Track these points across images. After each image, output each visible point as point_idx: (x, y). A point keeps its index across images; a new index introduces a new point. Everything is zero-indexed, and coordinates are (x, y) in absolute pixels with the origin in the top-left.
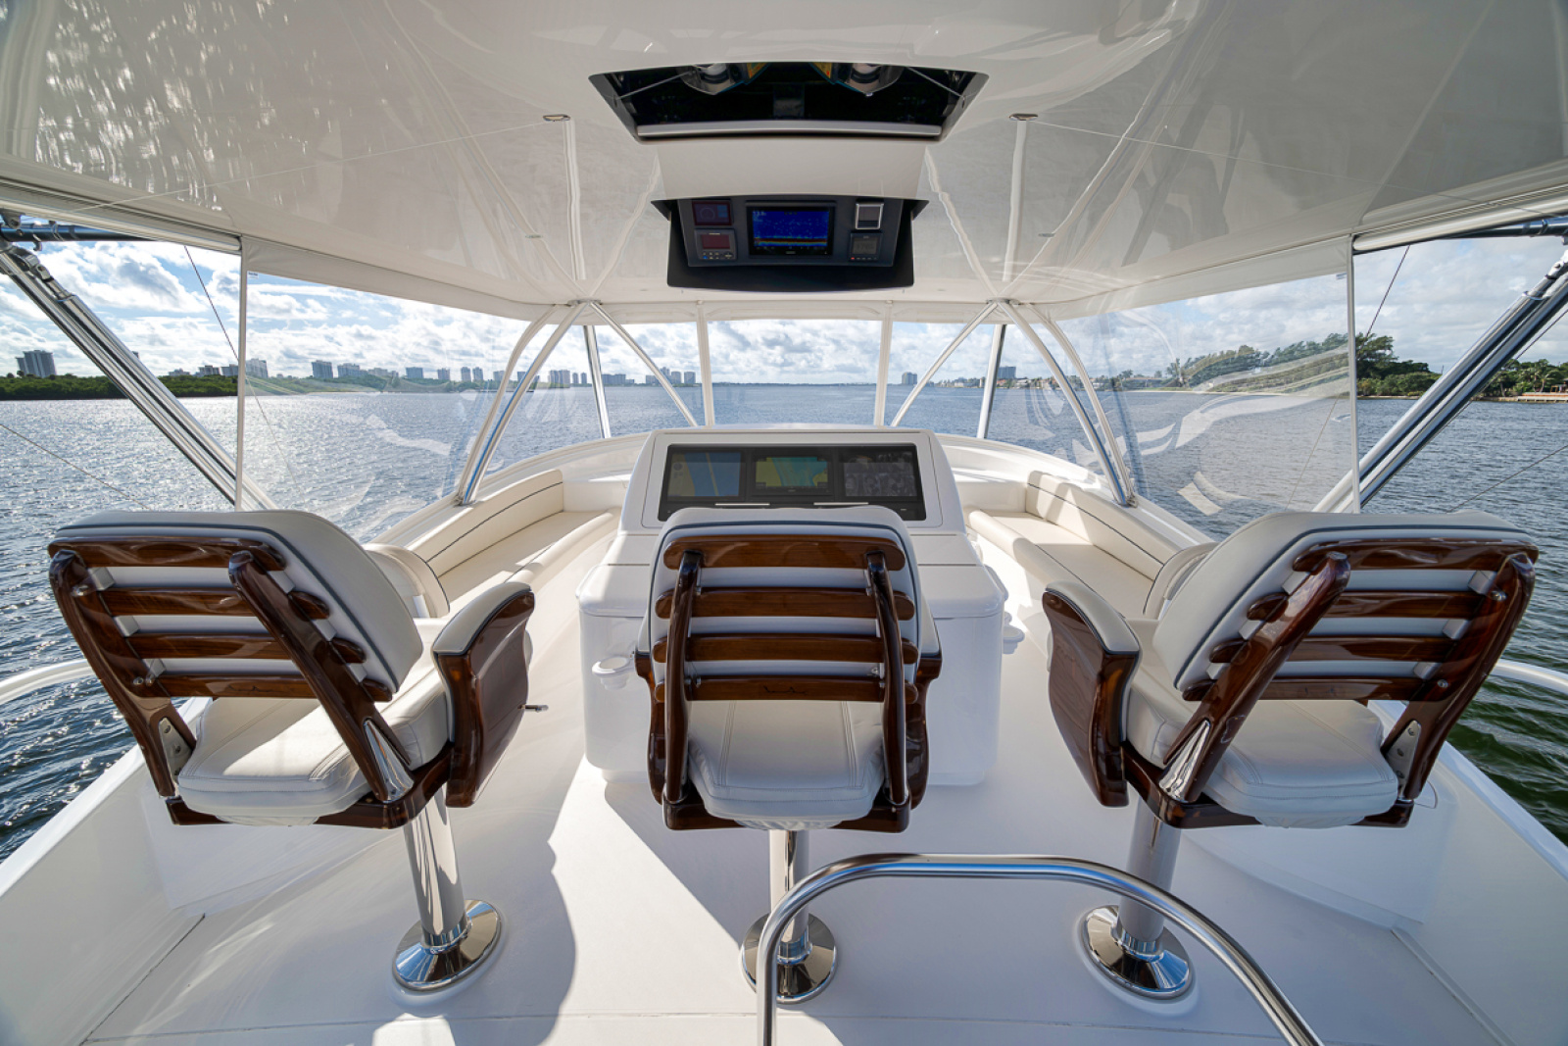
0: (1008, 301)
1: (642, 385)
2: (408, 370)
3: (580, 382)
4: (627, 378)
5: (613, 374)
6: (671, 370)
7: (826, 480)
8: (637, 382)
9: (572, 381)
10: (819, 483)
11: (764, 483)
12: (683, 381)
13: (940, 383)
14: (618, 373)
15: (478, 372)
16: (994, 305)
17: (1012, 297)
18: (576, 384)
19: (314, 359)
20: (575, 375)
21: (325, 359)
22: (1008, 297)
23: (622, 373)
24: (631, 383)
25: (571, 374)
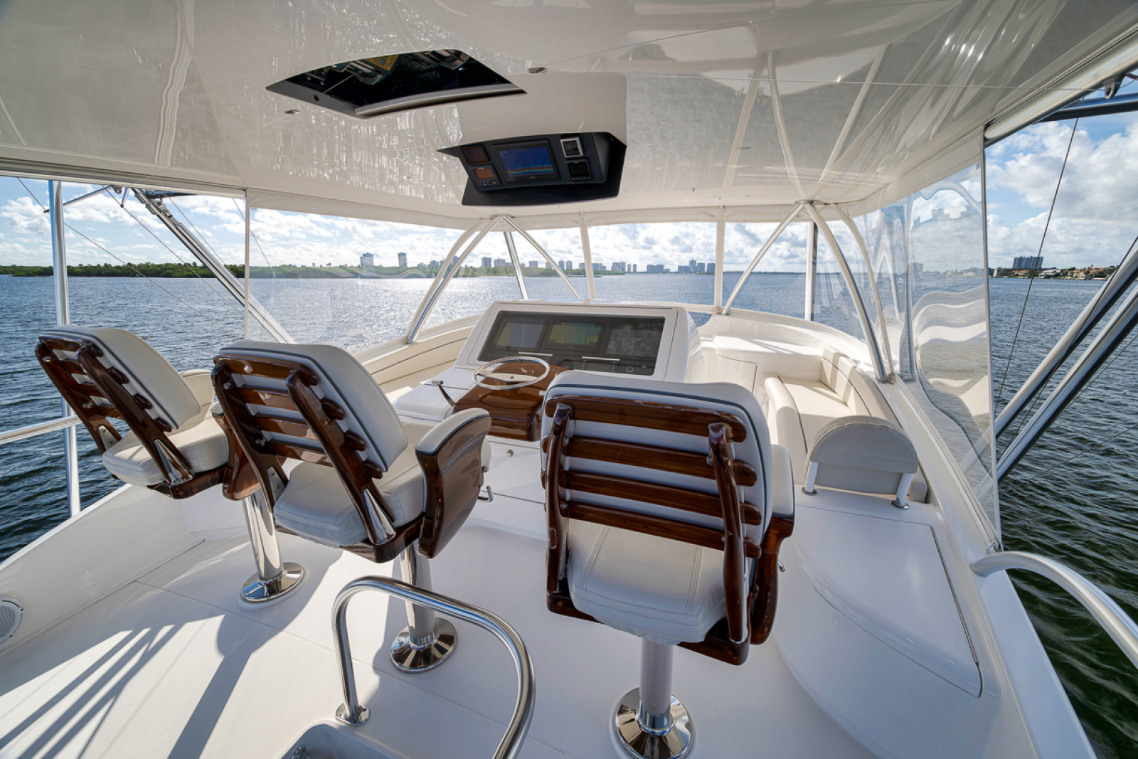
0: (811, 202)
1: (676, 272)
2: (530, 262)
3: (632, 270)
4: (665, 268)
5: (655, 265)
6: (698, 262)
7: (596, 341)
8: (672, 270)
9: (626, 270)
10: (591, 343)
11: (554, 341)
12: (706, 270)
13: (945, 273)
14: (659, 264)
15: (570, 263)
16: (801, 207)
17: (816, 198)
18: (629, 272)
19: (483, 256)
20: (629, 266)
21: (488, 256)
22: (811, 199)
23: (662, 264)
24: (667, 271)
25: (626, 265)
